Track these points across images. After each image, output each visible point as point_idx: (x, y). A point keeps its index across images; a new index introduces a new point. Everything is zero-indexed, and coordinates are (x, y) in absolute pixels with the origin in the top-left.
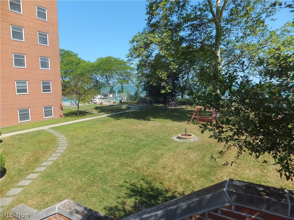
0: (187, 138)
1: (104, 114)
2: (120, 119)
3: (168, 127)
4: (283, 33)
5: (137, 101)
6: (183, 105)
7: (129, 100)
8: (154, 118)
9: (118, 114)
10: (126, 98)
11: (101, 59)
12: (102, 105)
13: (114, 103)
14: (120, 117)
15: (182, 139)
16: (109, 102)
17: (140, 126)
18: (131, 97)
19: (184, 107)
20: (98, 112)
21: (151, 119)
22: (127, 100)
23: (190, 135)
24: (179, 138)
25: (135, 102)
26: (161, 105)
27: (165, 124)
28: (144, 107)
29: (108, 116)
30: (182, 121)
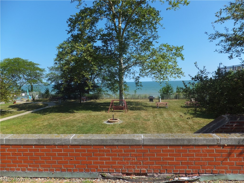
0: (116, 122)
1: (26, 111)
2: (46, 114)
3: (94, 116)
4: (160, 50)
5: (49, 98)
6: (91, 100)
7: (41, 98)
8: (77, 111)
9: (41, 110)
10: (37, 96)
11: (8, 60)
12: (16, 104)
13: (27, 101)
14: (46, 113)
15: (112, 123)
16: (22, 100)
17: (71, 117)
18: (42, 95)
19: (92, 101)
20: (17, 110)
21: (75, 111)
22: (39, 98)
23: (117, 119)
24: (109, 122)
25: (47, 99)
26: (73, 100)
27: (90, 114)
28: (60, 103)
29: (32, 112)
30: (101, 111)
